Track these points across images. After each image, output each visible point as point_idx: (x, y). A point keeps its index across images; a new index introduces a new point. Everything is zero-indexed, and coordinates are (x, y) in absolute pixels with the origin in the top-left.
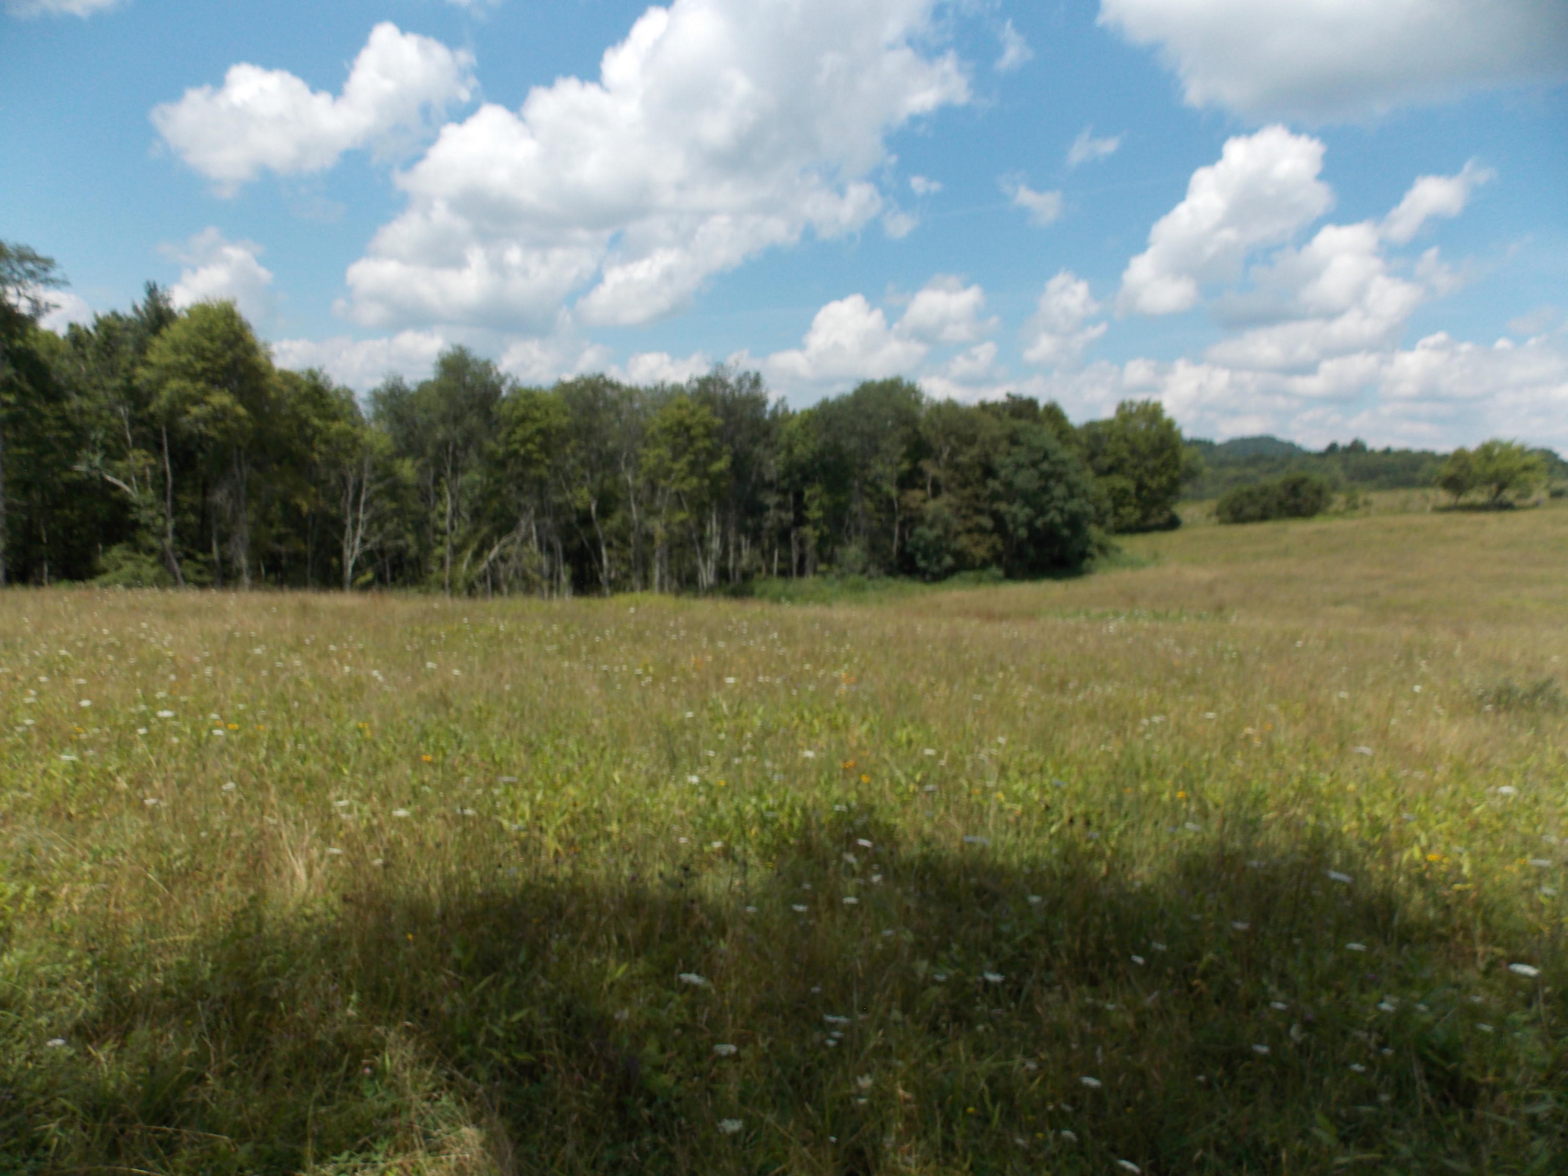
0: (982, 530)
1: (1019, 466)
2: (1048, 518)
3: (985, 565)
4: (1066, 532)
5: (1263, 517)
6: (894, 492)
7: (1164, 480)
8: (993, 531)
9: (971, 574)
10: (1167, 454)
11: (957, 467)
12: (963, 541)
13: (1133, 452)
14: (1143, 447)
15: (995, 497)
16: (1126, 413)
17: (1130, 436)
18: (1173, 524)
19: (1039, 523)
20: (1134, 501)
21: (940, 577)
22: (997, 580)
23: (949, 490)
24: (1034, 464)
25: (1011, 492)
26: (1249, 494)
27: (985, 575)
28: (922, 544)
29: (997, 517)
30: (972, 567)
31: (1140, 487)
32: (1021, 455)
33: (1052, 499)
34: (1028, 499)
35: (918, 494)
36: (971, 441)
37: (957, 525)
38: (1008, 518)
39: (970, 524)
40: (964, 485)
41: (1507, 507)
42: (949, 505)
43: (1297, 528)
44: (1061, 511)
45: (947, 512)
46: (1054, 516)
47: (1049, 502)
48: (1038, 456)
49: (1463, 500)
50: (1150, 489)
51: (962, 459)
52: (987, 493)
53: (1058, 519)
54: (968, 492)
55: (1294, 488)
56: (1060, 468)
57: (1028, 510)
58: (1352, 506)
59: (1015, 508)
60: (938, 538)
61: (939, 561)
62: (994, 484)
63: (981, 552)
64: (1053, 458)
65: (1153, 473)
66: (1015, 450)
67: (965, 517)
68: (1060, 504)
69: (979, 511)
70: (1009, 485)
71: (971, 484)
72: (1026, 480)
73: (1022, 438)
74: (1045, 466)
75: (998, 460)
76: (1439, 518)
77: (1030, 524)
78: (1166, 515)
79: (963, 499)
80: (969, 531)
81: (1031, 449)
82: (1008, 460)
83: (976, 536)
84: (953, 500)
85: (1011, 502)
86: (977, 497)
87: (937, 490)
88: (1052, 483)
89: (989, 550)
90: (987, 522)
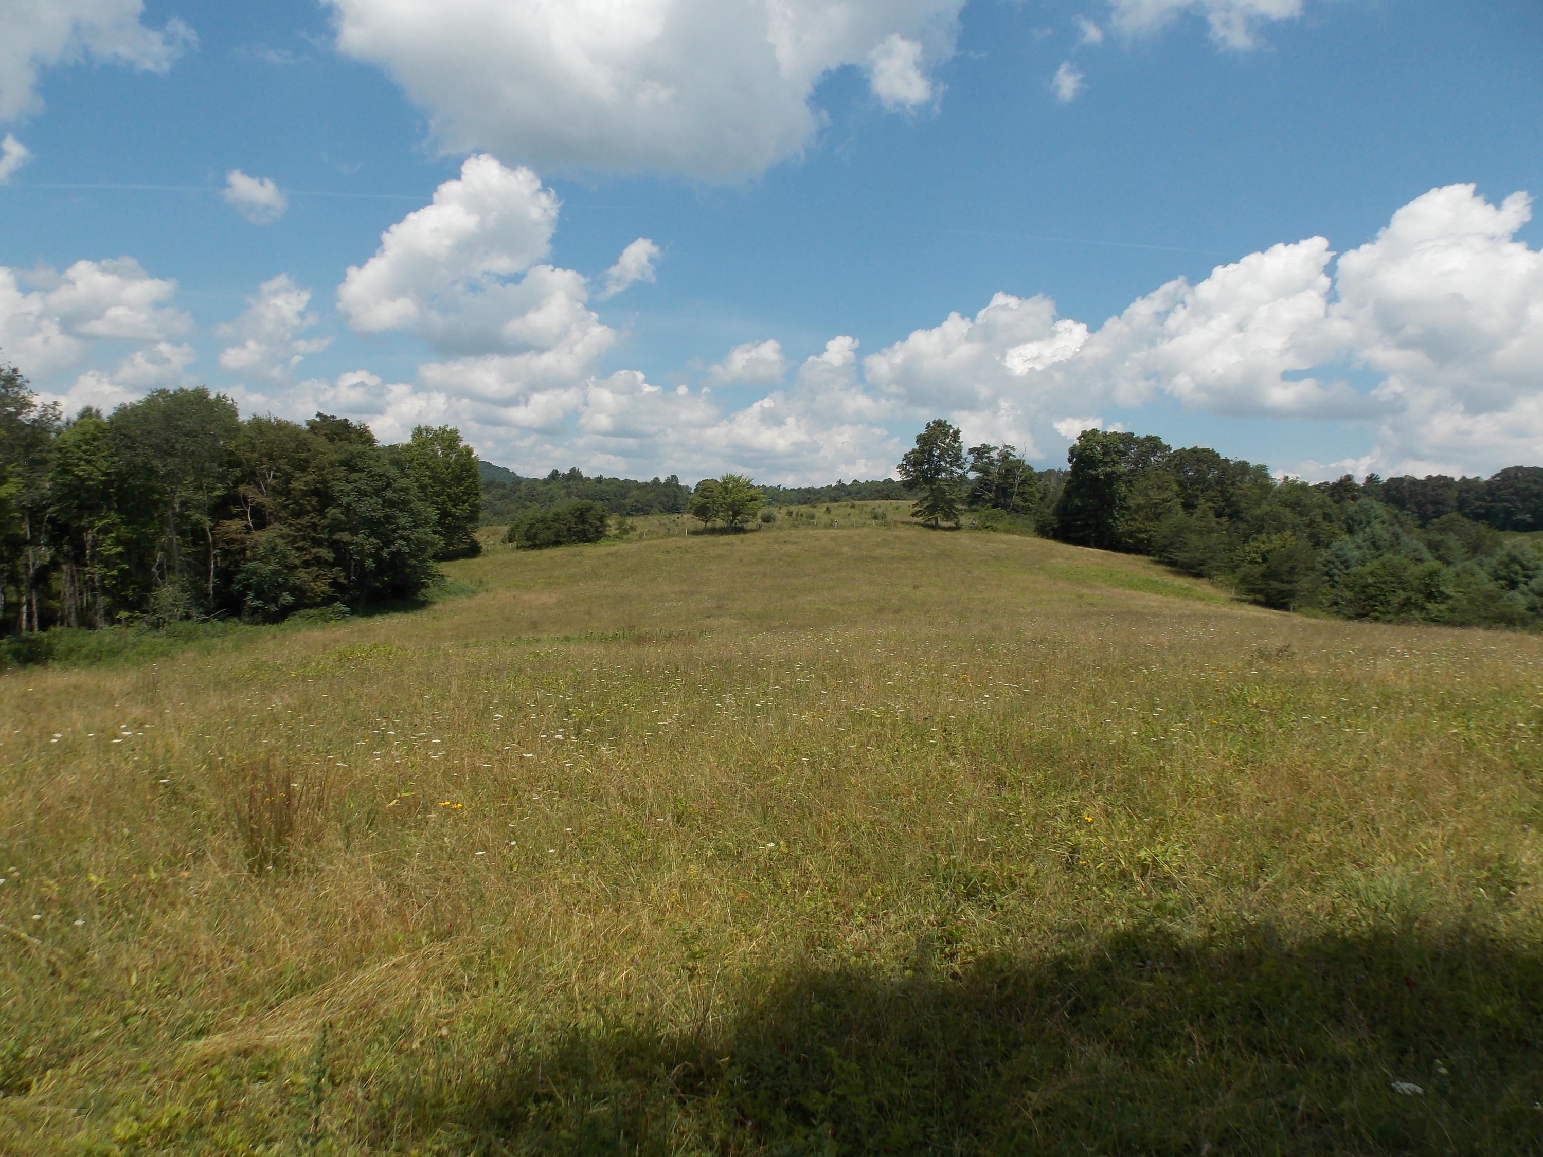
0: (319, 562)
1: (362, 493)
2: (394, 548)
3: (328, 601)
5: (557, 543)
6: (208, 524)
7: (466, 507)
8: (336, 563)
9: (315, 612)
10: (468, 478)
11: (288, 494)
12: (302, 576)
14: (446, 476)
15: (336, 526)
16: (423, 439)
18: (474, 551)
19: (385, 554)
21: (280, 616)
22: (344, 617)
23: (279, 519)
24: (377, 492)
25: (354, 521)
26: (543, 521)
27: (330, 613)
28: (253, 580)
29: (335, 546)
30: (316, 605)
31: (444, 514)
33: (398, 528)
34: (373, 528)
35: (236, 525)
36: (303, 466)
37: (294, 557)
38: (352, 548)
39: (307, 556)
40: (298, 514)
41: (739, 530)
42: (282, 536)
45: (280, 544)
46: (400, 546)
47: (394, 531)
48: (381, 484)
49: (710, 524)
50: (453, 517)
51: (294, 485)
52: (326, 522)
53: (404, 549)
54: (303, 521)
55: (581, 515)
56: (403, 497)
57: (373, 540)
58: (624, 531)
59: (359, 538)
60: (274, 573)
61: (275, 600)
62: (333, 512)
63: (322, 587)
64: (396, 486)
65: (456, 500)
66: (354, 476)
67: (301, 549)
68: (405, 533)
69: (317, 542)
70: (351, 513)
71: (308, 512)
72: (368, 507)
73: (360, 464)
74: (388, 494)
75: (338, 486)
76: (698, 540)
77: (376, 556)
78: (468, 542)
79: (297, 529)
80: (307, 564)
81: (372, 476)
82: (348, 487)
83: (316, 570)
84: (286, 530)
85: (354, 531)
86: (315, 526)
87: (261, 520)
88: (396, 511)
89: (331, 585)
90: (326, 554)
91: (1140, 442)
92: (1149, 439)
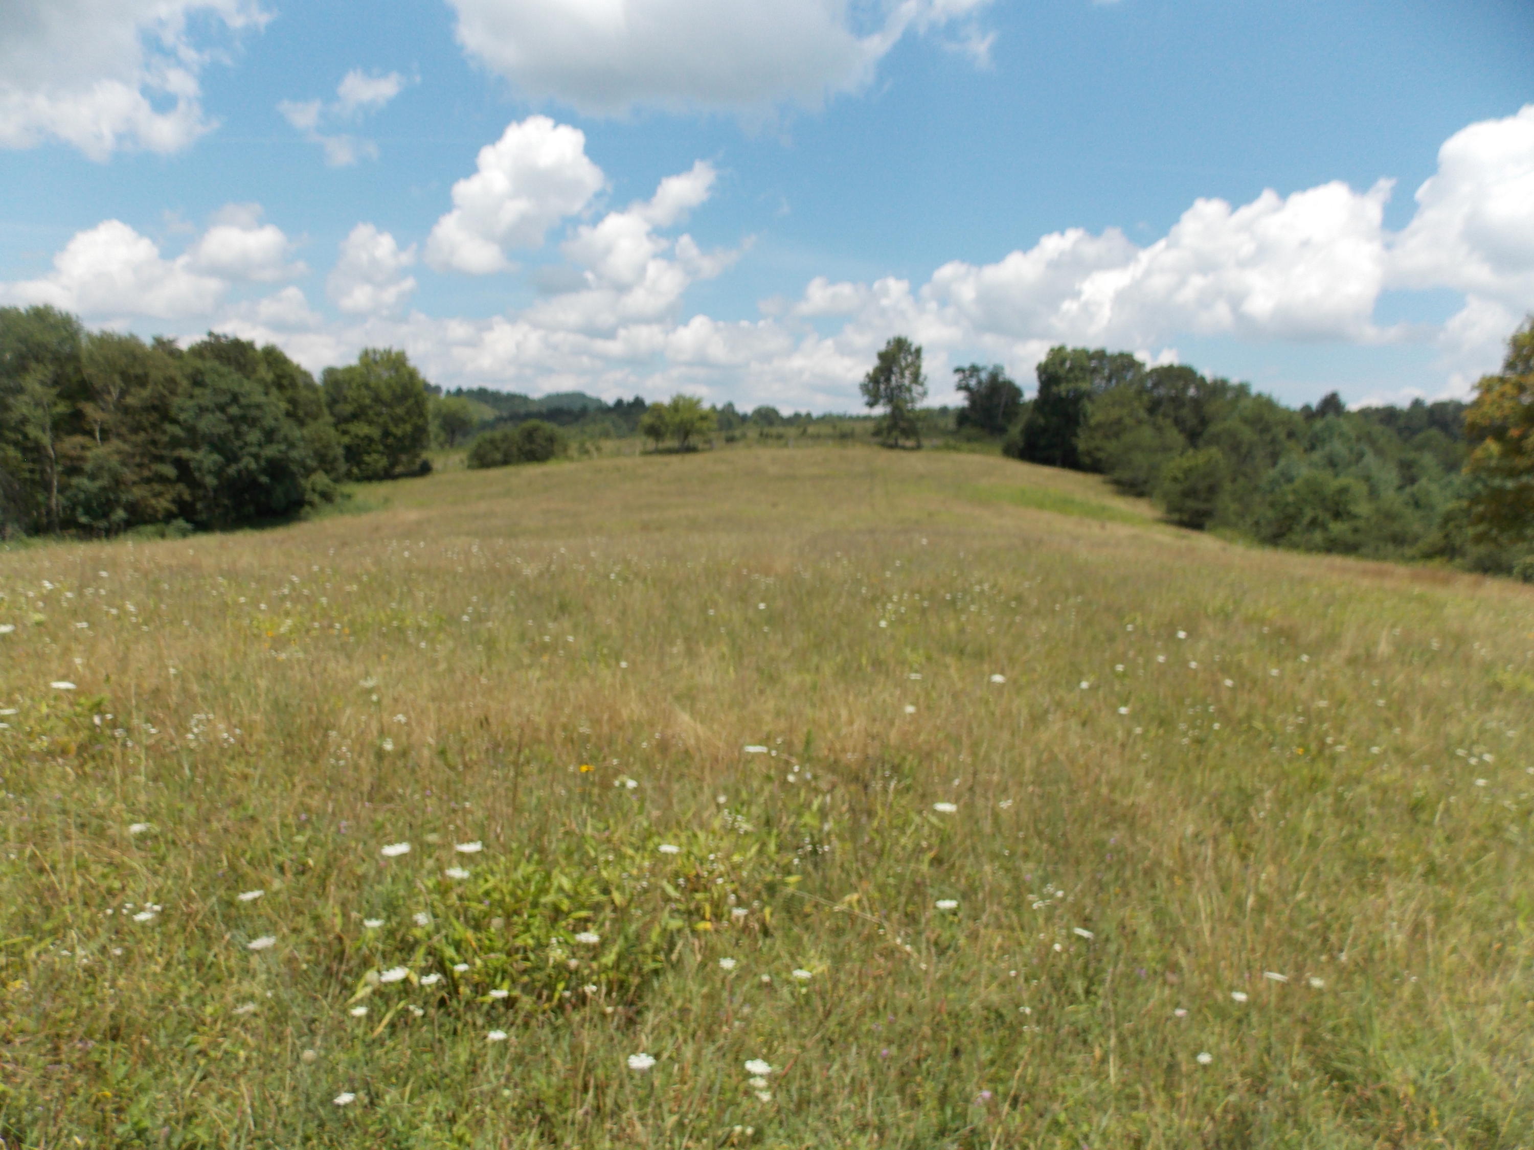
0: (162, 479)
1: (202, 410)
2: (242, 465)
3: (169, 517)
4: (264, 479)
5: (505, 462)
6: (46, 439)
7: (408, 428)
8: (179, 479)
9: (150, 528)
10: (411, 401)
11: (126, 410)
12: (138, 493)
13: (377, 399)
14: (386, 395)
15: (176, 443)
16: (369, 359)
17: (373, 382)
18: (425, 469)
19: (232, 470)
20: (381, 448)
21: (108, 532)
22: (184, 534)
23: (119, 436)
24: (222, 408)
25: (194, 439)
26: (492, 442)
27: (170, 529)
28: (82, 496)
29: (181, 465)
30: (152, 521)
31: (386, 434)
32: (205, 397)
33: (246, 444)
34: (218, 445)
36: (142, 381)
37: (129, 475)
38: (193, 465)
39: (146, 473)
40: (135, 430)
41: (691, 450)
42: (119, 452)
43: (532, 471)
44: (256, 457)
45: (114, 461)
46: (249, 463)
47: (241, 448)
48: (224, 399)
49: (662, 445)
50: (395, 436)
51: (129, 400)
52: (165, 439)
53: (253, 466)
54: (142, 436)
55: (530, 436)
56: (255, 413)
57: (216, 457)
58: (584, 451)
59: (199, 455)
60: (103, 489)
61: (107, 516)
62: (173, 429)
63: (163, 504)
64: (243, 401)
65: (398, 420)
66: (197, 391)
67: (140, 466)
68: (254, 450)
69: (160, 459)
70: (191, 430)
71: (145, 429)
72: (209, 424)
73: (208, 380)
74: (234, 410)
75: (177, 402)
77: (219, 473)
78: (418, 462)
79: (136, 445)
80: (148, 481)
81: (216, 391)
82: (189, 403)
83: (157, 487)
84: (124, 446)
85: (195, 447)
86: (154, 443)
87: (106, 436)
88: (244, 428)
89: (174, 501)
90: (169, 471)
91: (1113, 359)
92: (1121, 355)
